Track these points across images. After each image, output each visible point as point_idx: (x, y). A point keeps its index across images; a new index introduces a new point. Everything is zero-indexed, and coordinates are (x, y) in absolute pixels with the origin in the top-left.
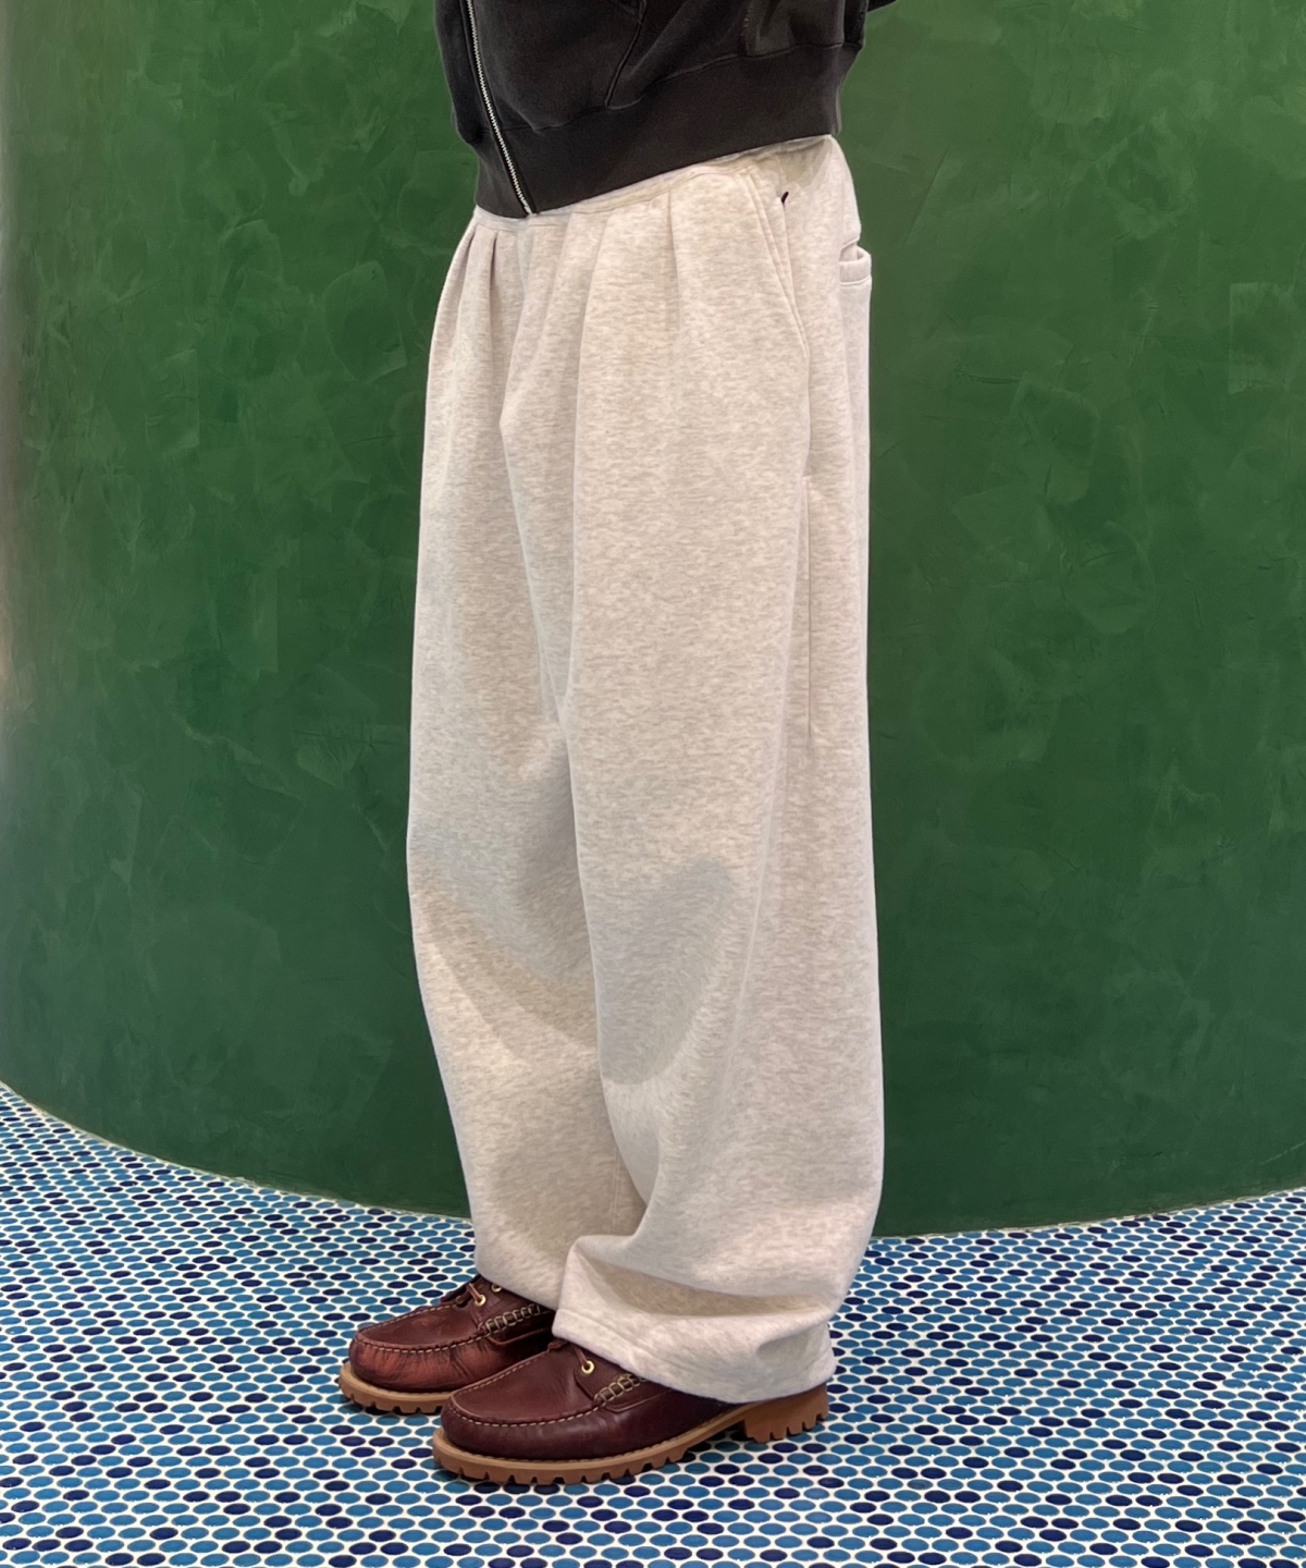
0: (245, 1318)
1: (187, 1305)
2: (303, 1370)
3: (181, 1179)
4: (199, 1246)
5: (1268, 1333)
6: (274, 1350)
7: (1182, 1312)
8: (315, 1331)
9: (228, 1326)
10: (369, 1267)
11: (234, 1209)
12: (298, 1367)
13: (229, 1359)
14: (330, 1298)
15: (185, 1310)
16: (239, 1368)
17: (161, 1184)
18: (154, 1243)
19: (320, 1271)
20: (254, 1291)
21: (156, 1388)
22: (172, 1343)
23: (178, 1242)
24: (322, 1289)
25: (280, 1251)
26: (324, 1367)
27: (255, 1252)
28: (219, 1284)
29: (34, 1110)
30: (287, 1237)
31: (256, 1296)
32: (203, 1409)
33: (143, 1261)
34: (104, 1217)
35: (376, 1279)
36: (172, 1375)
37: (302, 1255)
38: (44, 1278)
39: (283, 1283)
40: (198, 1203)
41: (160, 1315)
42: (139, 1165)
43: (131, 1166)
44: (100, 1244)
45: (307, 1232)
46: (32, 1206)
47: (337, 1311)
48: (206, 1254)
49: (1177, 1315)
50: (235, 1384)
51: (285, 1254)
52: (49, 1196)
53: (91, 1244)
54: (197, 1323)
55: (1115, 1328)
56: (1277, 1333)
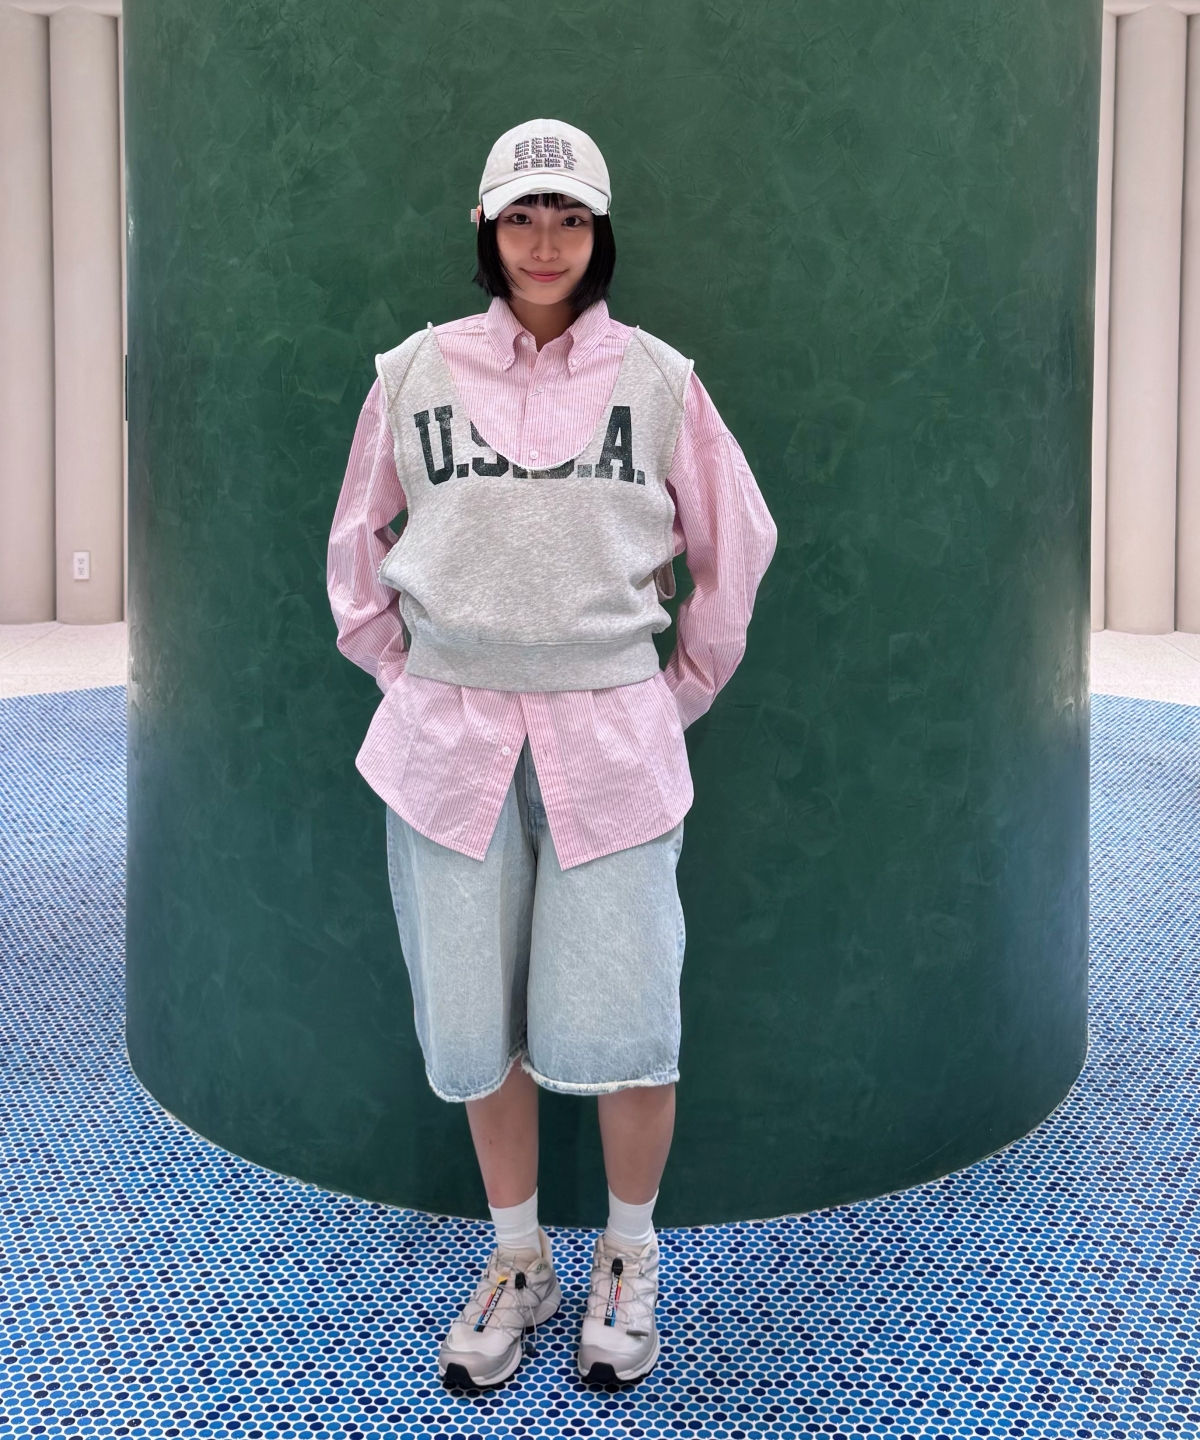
0: (300, 1299)
1: (266, 1287)
2: (335, 1343)
3: (259, 1177)
4: (271, 1237)
5: (899, 1307)
6: (318, 1326)
7: (850, 1290)
8: (341, 1309)
9: (290, 1306)
10: (372, 1254)
11: (291, 1203)
12: (332, 1339)
13: (292, 1333)
14: (350, 1281)
15: (265, 1291)
16: (297, 1341)
17: (246, 1183)
18: (245, 1233)
19: (343, 1258)
20: (306, 1276)
21: (252, 1357)
22: (259, 1319)
23: (259, 1233)
24: (345, 1274)
25: (319, 1241)
26: (347, 1340)
27: (305, 1241)
28: (285, 1269)
29: (167, 1114)
30: (323, 1228)
31: (306, 1280)
32: (279, 1375)
33: (238, 1250)
34: (213, 1212)
35: (377, 1265)
36: (260, 1347)
37: (332, 1245)
38: (181, 1264)
39: (321, 1269)
40: (269, 1199)
41: (251, 1296)
42: (233, 1165)
43: (227, 1165)
44: (213, 1234)
45: (335, 1224)
46: (170, 1201)
47: (354, 1293)
48: (276, 1244)
49: (847, 1293)
50: (296, 1355)
51: (322, 1243)
52: (180, 1192)
53: (207, 1235)
54: (272, 1303)
55: (809, 1305)
56: (904, 1309)
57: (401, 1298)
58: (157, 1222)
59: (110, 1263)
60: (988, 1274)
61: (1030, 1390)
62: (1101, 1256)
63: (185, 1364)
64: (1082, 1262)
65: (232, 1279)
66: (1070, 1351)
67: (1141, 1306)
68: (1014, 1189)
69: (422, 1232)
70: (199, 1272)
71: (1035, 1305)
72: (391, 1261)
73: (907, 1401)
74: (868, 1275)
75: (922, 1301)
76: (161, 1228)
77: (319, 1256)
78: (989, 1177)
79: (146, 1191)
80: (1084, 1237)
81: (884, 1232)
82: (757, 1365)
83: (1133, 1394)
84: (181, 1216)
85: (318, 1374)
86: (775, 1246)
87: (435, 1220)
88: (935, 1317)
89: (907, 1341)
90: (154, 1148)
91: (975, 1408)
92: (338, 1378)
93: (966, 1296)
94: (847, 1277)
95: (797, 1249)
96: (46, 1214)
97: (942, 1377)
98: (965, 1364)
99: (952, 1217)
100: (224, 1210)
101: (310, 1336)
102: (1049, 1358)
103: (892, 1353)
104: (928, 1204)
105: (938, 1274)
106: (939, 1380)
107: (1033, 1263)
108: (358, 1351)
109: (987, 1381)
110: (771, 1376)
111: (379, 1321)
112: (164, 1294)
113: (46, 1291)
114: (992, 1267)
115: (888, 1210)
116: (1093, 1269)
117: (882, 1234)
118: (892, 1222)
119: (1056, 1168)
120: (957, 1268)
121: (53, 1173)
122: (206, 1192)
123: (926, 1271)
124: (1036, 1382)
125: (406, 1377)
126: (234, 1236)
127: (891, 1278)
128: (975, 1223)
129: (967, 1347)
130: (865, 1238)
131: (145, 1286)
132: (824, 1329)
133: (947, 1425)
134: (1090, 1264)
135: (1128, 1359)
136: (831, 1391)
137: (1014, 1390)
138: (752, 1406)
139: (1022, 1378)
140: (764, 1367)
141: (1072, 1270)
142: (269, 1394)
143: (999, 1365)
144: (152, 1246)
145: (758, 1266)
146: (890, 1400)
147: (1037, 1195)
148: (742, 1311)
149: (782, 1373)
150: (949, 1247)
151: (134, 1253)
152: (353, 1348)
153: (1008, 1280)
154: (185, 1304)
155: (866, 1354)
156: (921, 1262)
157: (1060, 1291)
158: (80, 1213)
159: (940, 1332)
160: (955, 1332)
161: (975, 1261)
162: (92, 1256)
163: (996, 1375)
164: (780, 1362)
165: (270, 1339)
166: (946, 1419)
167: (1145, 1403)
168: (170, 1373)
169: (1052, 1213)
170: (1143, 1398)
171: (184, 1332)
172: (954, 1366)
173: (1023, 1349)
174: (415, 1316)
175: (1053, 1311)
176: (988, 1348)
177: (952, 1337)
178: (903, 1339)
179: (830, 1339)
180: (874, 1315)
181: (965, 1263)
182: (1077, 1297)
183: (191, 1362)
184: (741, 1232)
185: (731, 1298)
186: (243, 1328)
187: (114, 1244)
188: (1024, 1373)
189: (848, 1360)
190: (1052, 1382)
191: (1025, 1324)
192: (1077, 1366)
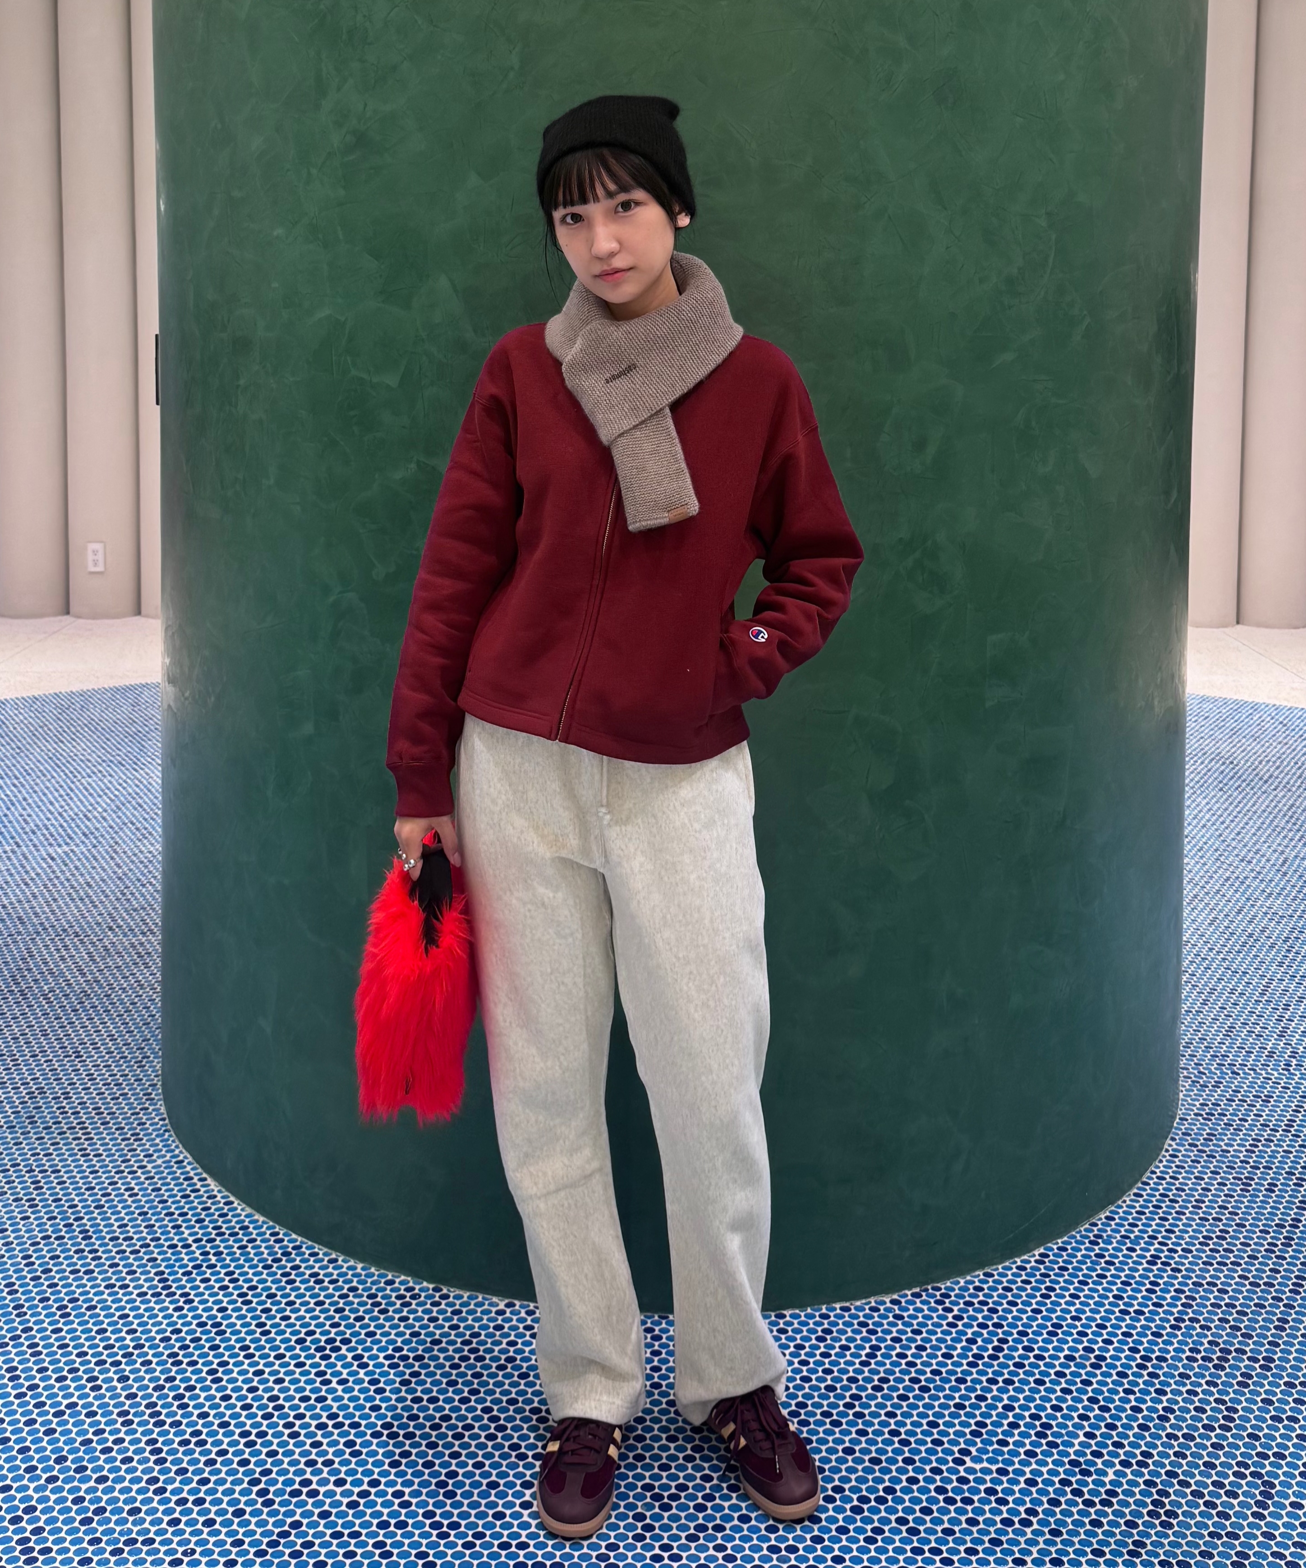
0: (362, 1401)
1: (324, 1388)
2: (402, 1455)
3: (311, 1255)
4: (327, 1327)
5: (1000, 1405)
6: (382, 1434)
7: (947, 1386)
8: (406, 1414)
9: (351, 1410)
10: (436, 1348)
11: (347, 1287)
12: (397, 1451)
13: (354, 1443)
14: (413, 1380)
15: (323, 1393)
16: (360, 1453)
17: (297, 1262)
18: (298, 1323)
19: (405, 1352)
20: (366, 1374)
21: (312, 1473)
22: (318, 1427)
23: (313, 1323)
24: (408, 1371)
25: (379, 1332)
26: (414, 1451)
27: (363, 1332)
28: (343, 1366)
29: (208, 1180)
30: (382, 1316)
31: (367, 1379)
32: (343, 1494)
33: (293, 1343)
34: (264, 1298)
35: (441, 1361)
36: (320, 1461)
37: (393, 1336)
38: (232, 1361)
39: (381, 1365)
40: (322, 1281)
41: (308, 1399)
42: (282, 1240)
43: (276, 1241)
44: (264, 1325)
45: (394, 1311)
46: (217, 1285)
47: (419, 1394)
48: (332, 1335)
49: (944, 1389)
50: (360, 1469)
51: (382, 1335)
52: (227, 1274)
53: (258, 1325)
54: (331, 1407)
55: (904, 1404)
56: (1005, 1407)
57: (469, 1401)
58: (204, 1310)
59: (155, 1360)
60: (1093, 1366)
61: (1145, 1505)
62: (1209, 1343)
63: (239, 1482)
64: (1191, 1350)
65: (287, 1379)
66: (1184, 1456)
67: (1256, 1403)
68: (1113, 1264)
69: (489, 1320)
70: (252, 1370)
71: (1145, 1402)
72: (457, 1356)
73: (1016, 1520)
74: (965, 1367)
75: (1025, 1398)
76: (208, 1318)
77: (380, 1350)
78: (1086, 1249)
79: (190, 1273)
80: (1190, 1320)
81: (980, 1316)
82: (853, 1477)
83: (1255, 1509)
84: (229, 1303)
85: (385, 1493)
86: (865, 1334)
87: (502, 1306)
88: (1038, 1418)
89: (1011, 1447)
90: (197, 1221)
91: (1088, 1527)
92: (406, 1498)
93: (1070, 1392)
94: (944, 1370)
95: (888, 1337)
96: (84, 1301)
97: (1051, 1489)
98: (1074, 1475)
99: (1049, 1297)
100: (275, 1295)
101: (374, 1447)
102: (1163, 1466)
103: (997, 1462)
104: (1023, 1282)
105: (1038, 1366)
106: (1048, 1493)
107: (1138, 1351)
108: (425, 1465)
109: (1098, 1494)
110: (870, 1490)
111: (447, 1428)
112: (215, 1397)
113: (88, 1396)
114: (1096, 1357)
115: (982, 1289)
116: (1203, 1358)
117: (977, 1319)
118: (987, 1304)
119: (1156, 1238)
120: (1058, 1358)
121: (90, 1252)
122: (254, 1274)
123: (1026, 1362)
124: (1151, 1494)
125: (479, 1495)
126: (287, 1326)
127: (990, 1371)
128: (1074, 1304)
129: (1076, 1453)
130: (960, 1323)
131: (193, 1388)
132: (922, 1433)
133: (1060, 1546)
134: (1199, 1352)
135: (1247, 1466)
136: (934, 1508)
137: (1127, 1505)
138: (851, 1527)
139: (1137, 1490)
140: (861, 1480)
141: (1181, 1360)
142: (333, 1518)
143: (1111, 1476)
144: (200, 1339)
145: (848, 1358)
146: (998, 1519)
147: (1137, 1270)
148: (834, 1412)
149: (881, 1487)
150: (1049, 1333)
151: (180, 1348)
152: (421, 1461)
153: (1114, 1372)
154: (238, 1410)
155: (969, 1463)
156: (1021, 1352)
157: (1169, 1385)
158: (121, 1300)
159: (1045, 1436)
160: (1061, 1435)
161: (1077, 1350)
162: (136, 1352)
163: (1108, 1487)
164: (877, 1474)
165: (331, 1450)
166: (1058, 1540)
167: (1269, 1519)
168: (225, 1493)
169: (1154, 1292)
170: (1266, 1513)
171: (237, 1443)
172: (1063, 1476)
173: (1135, 1456)
174: (485, 1421)
175: (1164, 1409)
176: (1097, 1454)
177: (1059, 1441)
178: (1006, 1444)
179: (930, 1445)
180: (974, 1416)
181: (1067, 1352)
182: (1188, 1392)
183: (247, 1479)
184: (827, 1317)
185: (822, 1397)
186: (302, 1438)
187: (159, 1337)
188: (1137, 1484)
189: (949, 1470)
190: (1168, 1495)
191: (1135, 1425)
192: (1193, 1476)
